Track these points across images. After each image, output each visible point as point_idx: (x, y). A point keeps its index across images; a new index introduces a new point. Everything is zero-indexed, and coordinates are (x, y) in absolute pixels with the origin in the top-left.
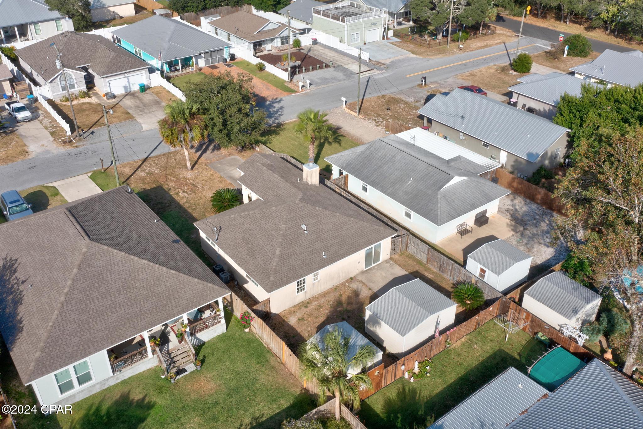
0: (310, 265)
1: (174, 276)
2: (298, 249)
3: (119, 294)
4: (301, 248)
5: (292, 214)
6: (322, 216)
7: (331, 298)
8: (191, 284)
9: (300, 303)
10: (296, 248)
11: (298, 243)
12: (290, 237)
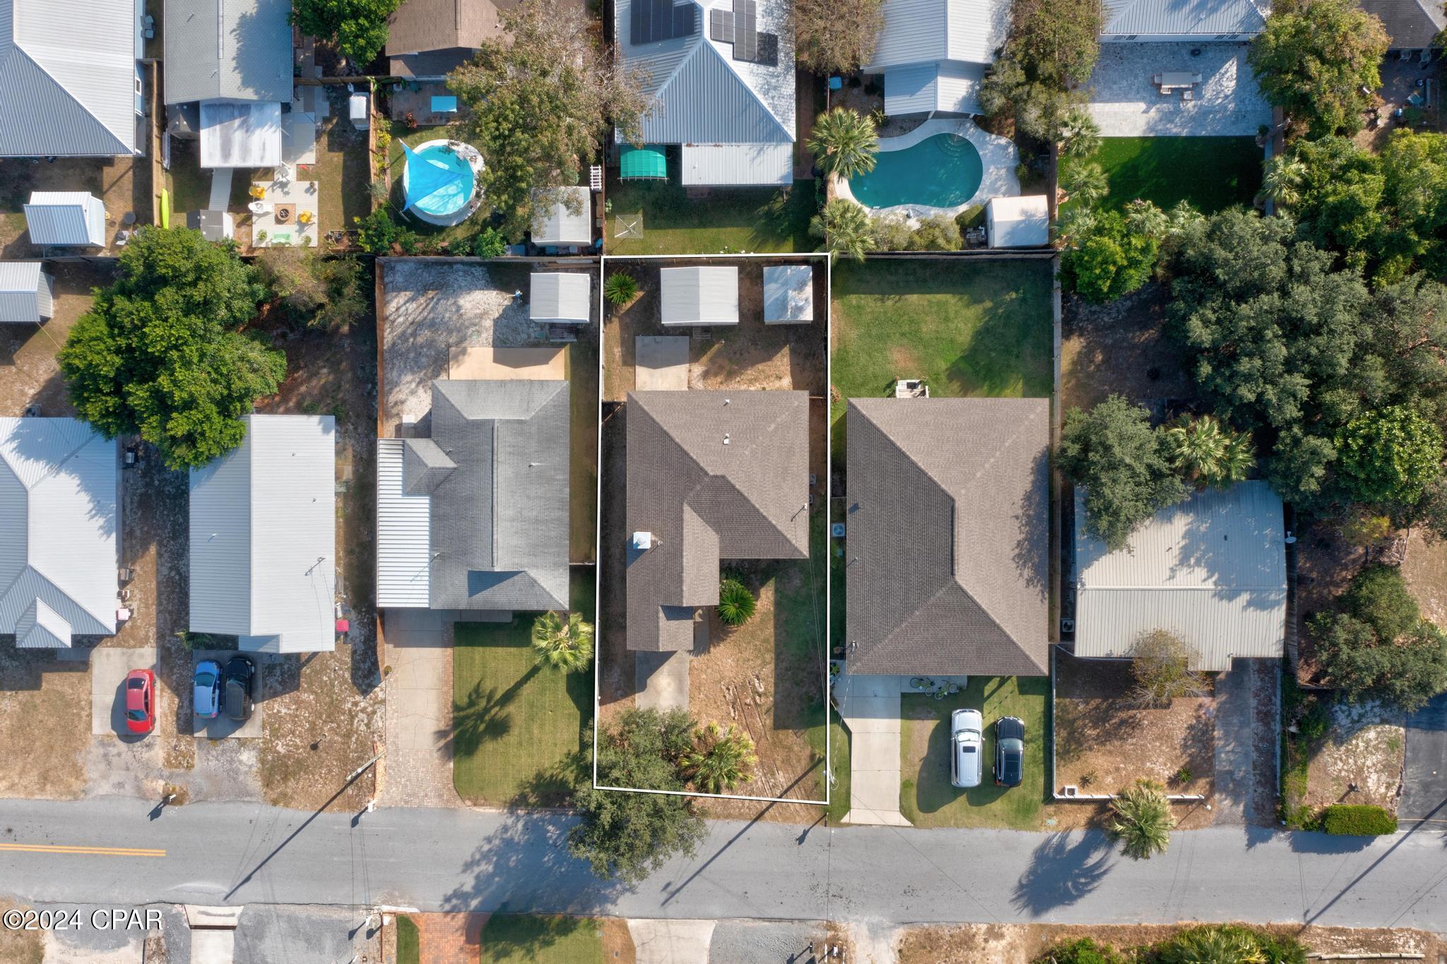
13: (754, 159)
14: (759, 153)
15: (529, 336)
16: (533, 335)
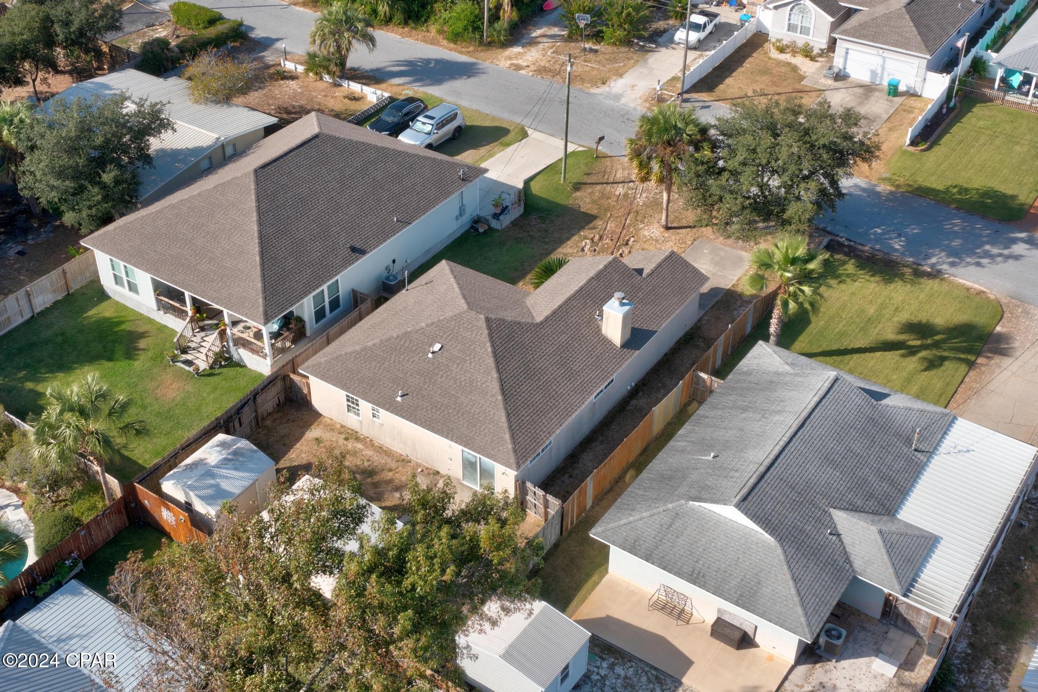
0: (373, 389)
1: (253, 264)
2: (392, 362)
3: (204, 237)
4: (396, 364)
5: (453, 323)
6: (477, 359)
7: (378, 460)
8: (251, 284)
9: (352, 430)
10: (393, 359)
11: (403, 357)
12: (408, 343)
13: (82, 637)
14: (70, 638)
15: (612, 667)
16: (605, 665)
